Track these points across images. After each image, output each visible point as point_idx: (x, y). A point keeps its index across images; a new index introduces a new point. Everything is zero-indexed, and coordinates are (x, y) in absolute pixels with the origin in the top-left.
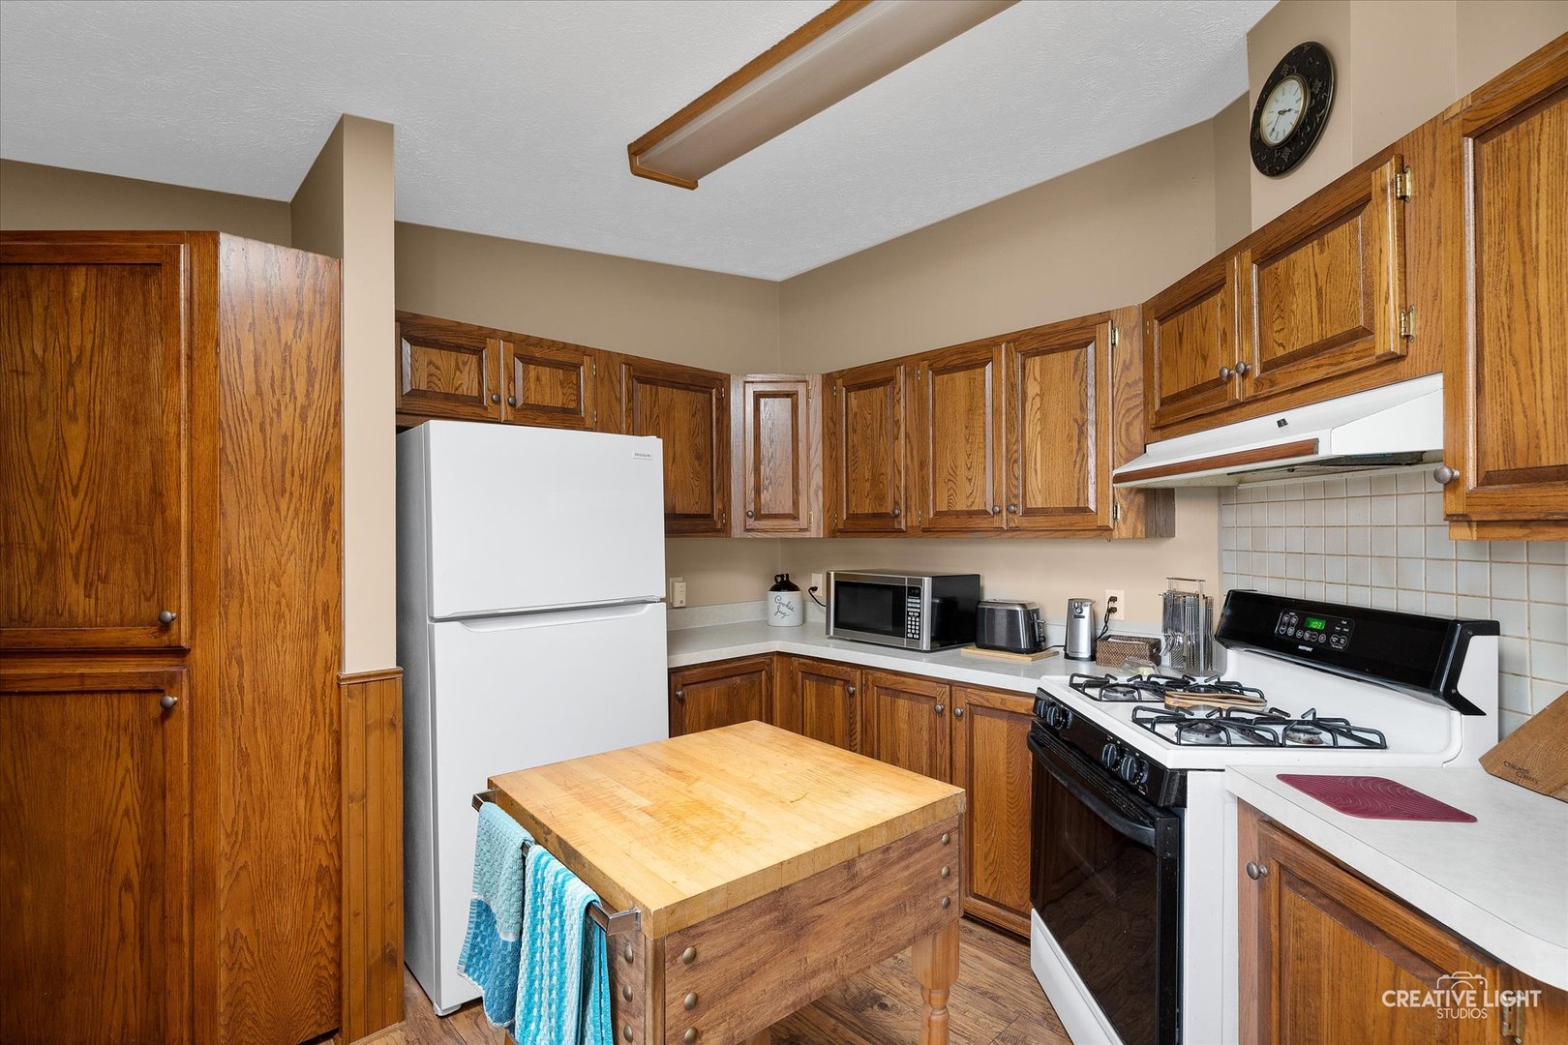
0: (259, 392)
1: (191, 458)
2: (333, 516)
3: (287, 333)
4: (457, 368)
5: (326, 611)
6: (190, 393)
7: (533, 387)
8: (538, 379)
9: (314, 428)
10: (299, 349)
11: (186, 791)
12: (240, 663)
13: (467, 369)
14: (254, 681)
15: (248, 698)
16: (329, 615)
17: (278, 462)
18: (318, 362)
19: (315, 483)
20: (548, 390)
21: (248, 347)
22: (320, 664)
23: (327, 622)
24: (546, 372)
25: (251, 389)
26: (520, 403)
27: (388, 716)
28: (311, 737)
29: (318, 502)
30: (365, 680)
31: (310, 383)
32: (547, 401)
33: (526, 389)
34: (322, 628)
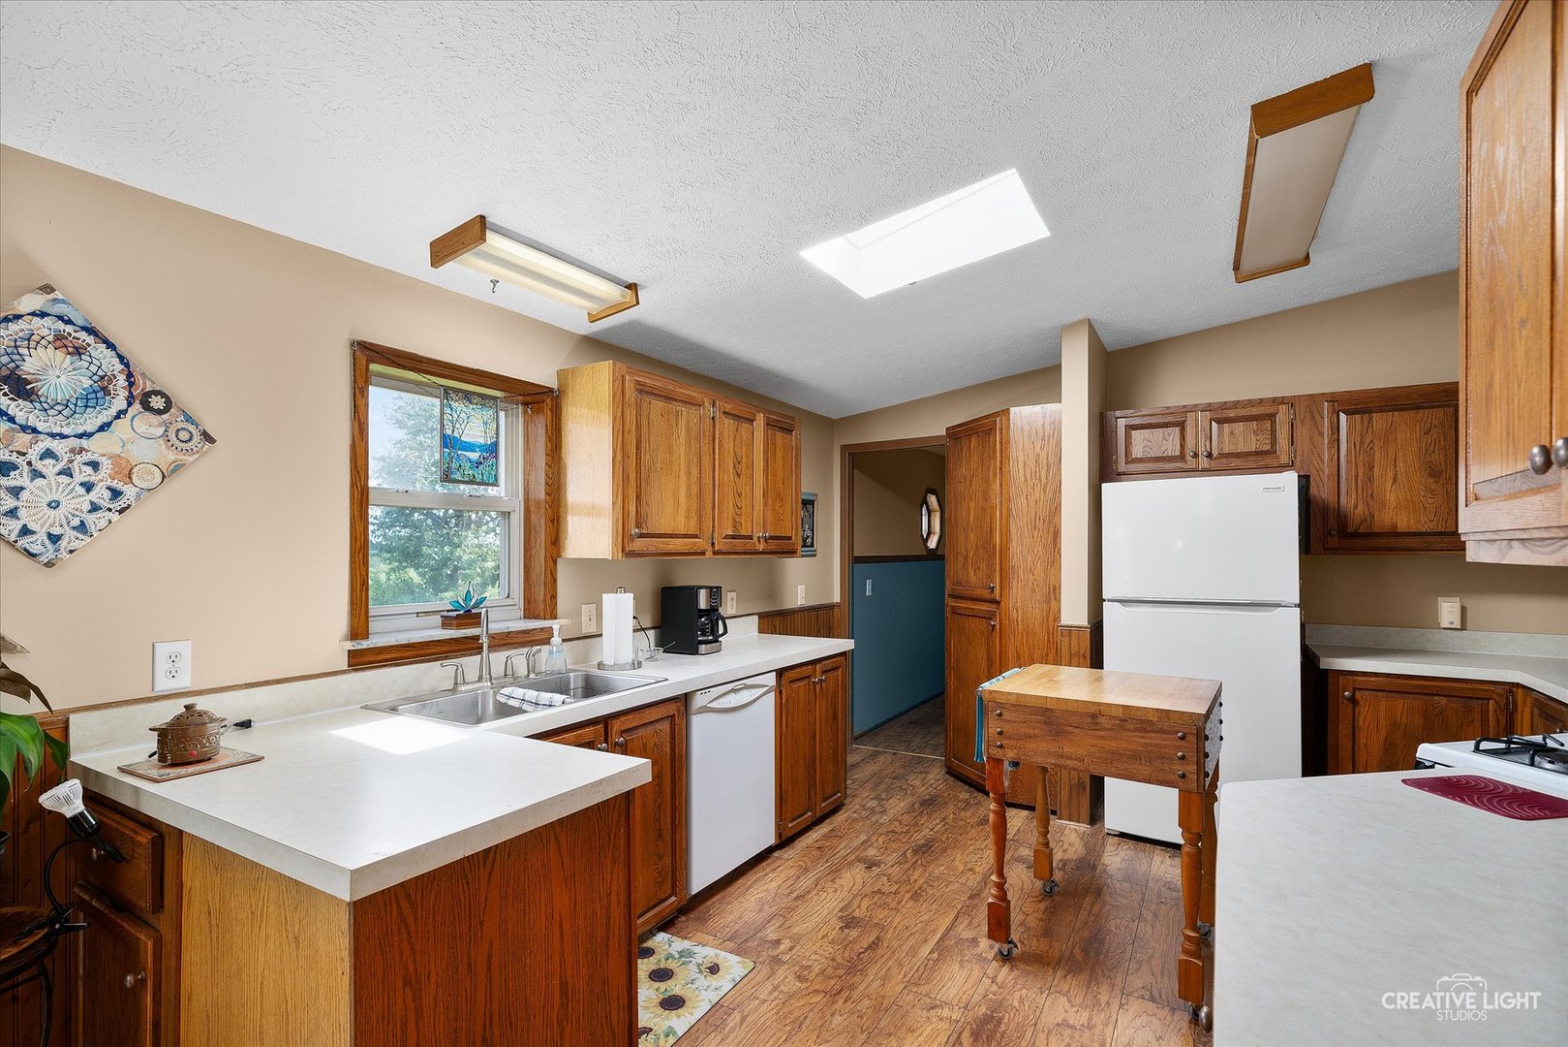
0: (1026, 480)
1: (1001, 514)
2: (1058, 540)
3: (1038, 449)
4: (1164, 438)
5: (1054, 589)
6: (1001, 485)
7: (1227, 440)
8: (1232, 433)
9: (1050, 495)
10: (1043, 455)
11: (998, 666)
12: (1017, 611)
13: (1171, 438)
14: (1023, 620)
15: (1020, 627)
16: (1054, 592)
17: (1033, 512)
18: (1052, 460)
19: (1050, 522)
20: (1241, 440)
21: (1021, 459)
22: (1051, 618)
23: (1055, 596)
24: (1240, 427)
25: (1022, 479)
26: (1215, 453)
27: (1082, 651)
28: (1047, 654)
29: (1051, 534)
30: (1070, 630)
31: (1048, 471)
32: (1241, 448)
33: (1220, 442)
34: (1053, 597)
